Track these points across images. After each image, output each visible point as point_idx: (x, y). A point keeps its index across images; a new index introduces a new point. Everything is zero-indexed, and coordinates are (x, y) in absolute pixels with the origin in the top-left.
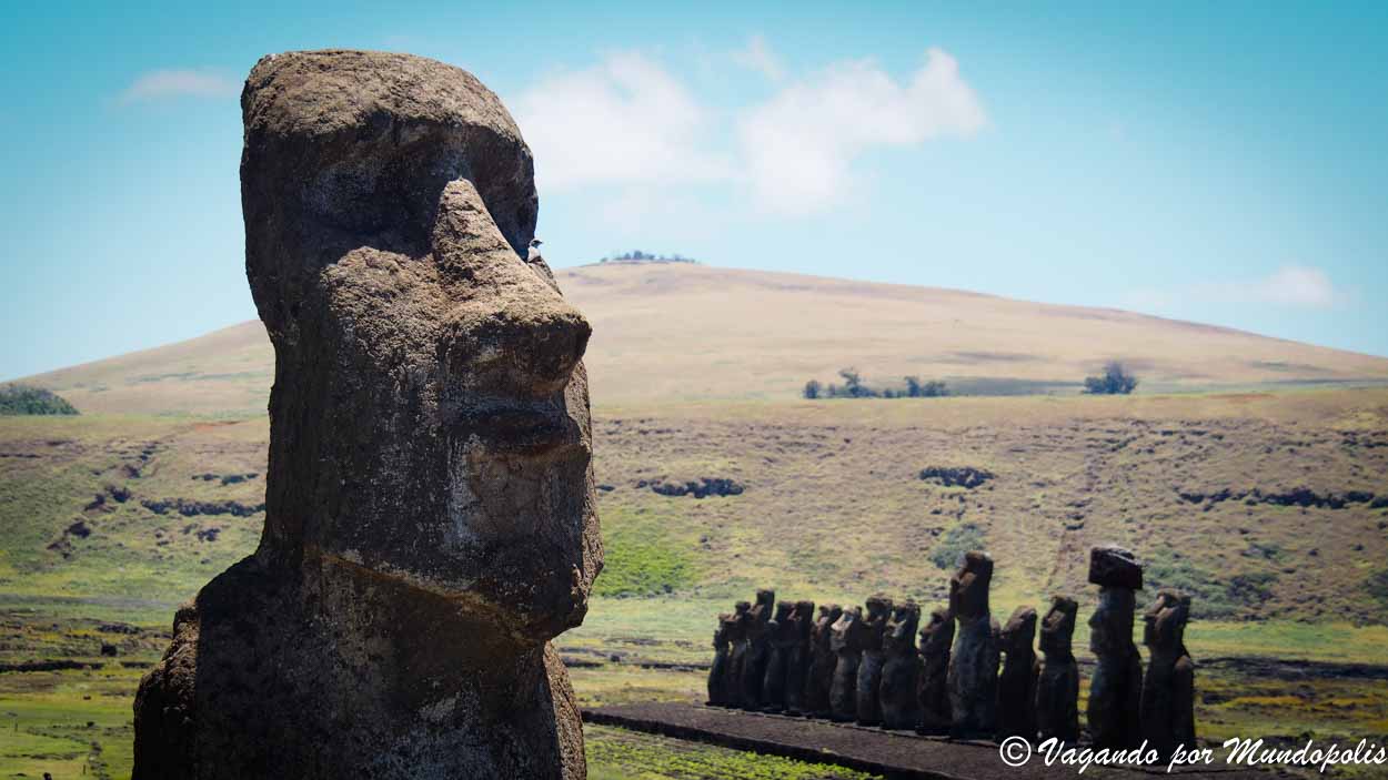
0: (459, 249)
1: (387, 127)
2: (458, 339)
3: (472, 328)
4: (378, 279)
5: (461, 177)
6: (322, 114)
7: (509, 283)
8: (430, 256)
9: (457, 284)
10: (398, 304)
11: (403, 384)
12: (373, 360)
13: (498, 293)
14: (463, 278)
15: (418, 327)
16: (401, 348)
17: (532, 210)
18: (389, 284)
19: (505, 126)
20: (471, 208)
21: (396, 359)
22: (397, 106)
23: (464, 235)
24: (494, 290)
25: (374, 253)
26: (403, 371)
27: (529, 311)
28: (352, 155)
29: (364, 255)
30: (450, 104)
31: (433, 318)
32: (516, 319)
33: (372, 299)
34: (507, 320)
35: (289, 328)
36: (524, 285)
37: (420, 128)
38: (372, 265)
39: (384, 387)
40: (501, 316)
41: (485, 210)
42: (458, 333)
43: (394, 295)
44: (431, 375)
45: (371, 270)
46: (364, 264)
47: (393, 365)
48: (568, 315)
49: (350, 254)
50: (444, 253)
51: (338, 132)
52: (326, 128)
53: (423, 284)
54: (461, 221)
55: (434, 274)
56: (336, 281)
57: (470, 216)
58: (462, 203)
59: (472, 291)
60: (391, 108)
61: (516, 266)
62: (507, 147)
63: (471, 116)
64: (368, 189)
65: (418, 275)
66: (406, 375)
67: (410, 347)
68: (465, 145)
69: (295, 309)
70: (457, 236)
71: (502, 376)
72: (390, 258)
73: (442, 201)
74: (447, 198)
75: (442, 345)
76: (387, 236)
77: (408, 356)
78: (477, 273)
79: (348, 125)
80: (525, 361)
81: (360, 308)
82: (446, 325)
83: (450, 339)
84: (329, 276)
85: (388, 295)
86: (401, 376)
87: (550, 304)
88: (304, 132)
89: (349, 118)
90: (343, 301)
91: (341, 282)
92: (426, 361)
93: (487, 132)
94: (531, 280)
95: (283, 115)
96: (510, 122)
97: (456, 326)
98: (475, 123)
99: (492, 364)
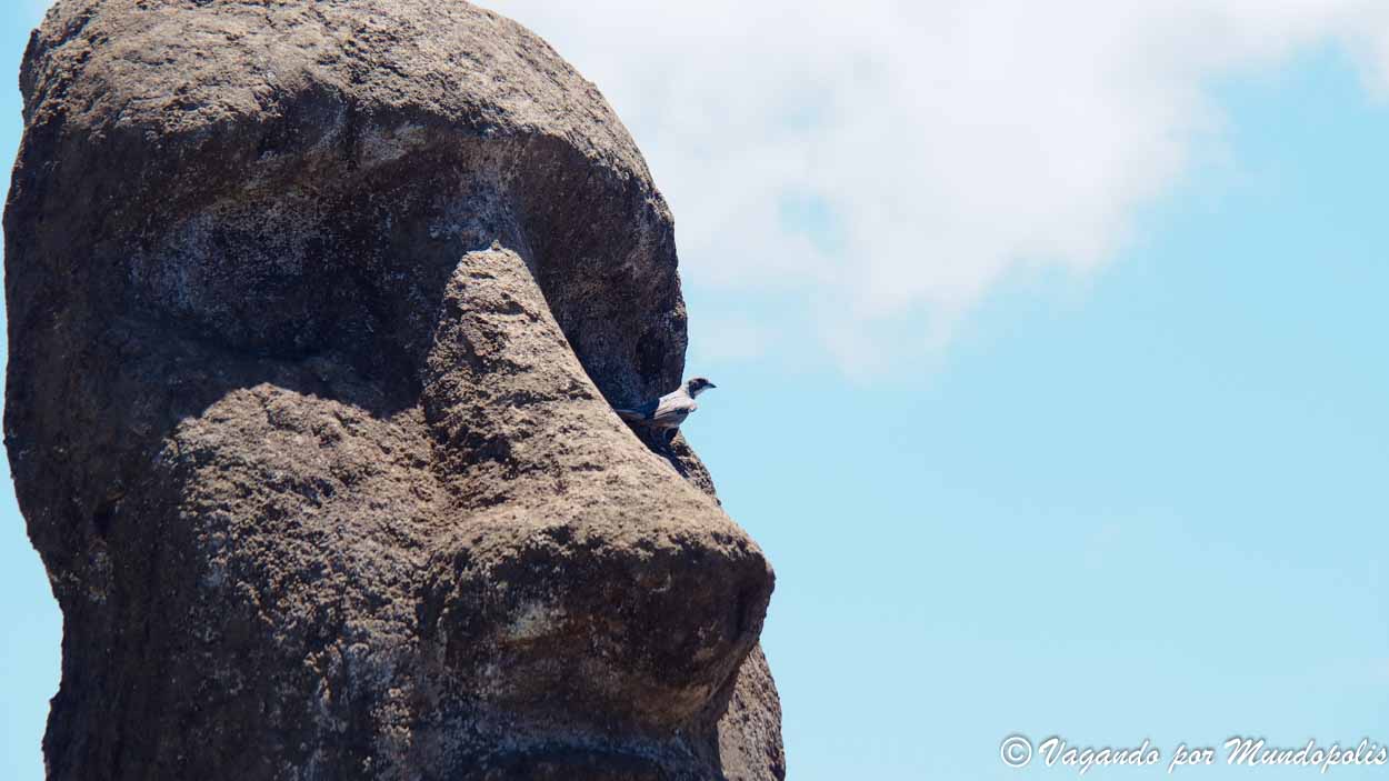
0: (482, 395)
1: (330, 120)
2: (466, 588)
3: (497, 561)
4: (298, 455)
5: (496, 244)
6: (183, 90)
7: (587, 466)
8: (417, 412)
9: (474, 470)
10: (336, 509)
11: (337, 685)
12: (271, 630)
13: (561, 489)
14: (486, 459)
15: (379, 561)
16: (337, 605)
17: (672, 342)
18: (318, 464)
19: (608, 144)
20: (515, 308)
21: (324, 629)
22: (357, 80)
23: (495, 365)
24: (553, 482)
25: (288, 398)
26: (337, 658)
27: (629, 526)
28: (250, 185)
29: (263, 401)
30: (479, 85)
31: (414, 543)
32: (596, 542)
33: (274, 495)
34: (575, 545)
35: (91, 561)
36: (622, 471)
37: (406, 130)
38: (281, 422)
39: (293, 690)
40: (562, 534)
41: (547, 314)
42: (467, 574)
43: (328, 490)
44: (403, 669)
45: (280, 434)
46: (264, 419)
47: (315, 642)
48: (717, 536)
49: (231, 398)
50: (450, 404)
51: (217, 128)
52: (190, 120)
53: (396, 471)
54: (492, 336)
55: (424, 450)
56: (197, 453)
57: (511, 325)
58: (494, 297)
59: (504, 485)
60: (341, 84)
61: (609, 433)
62: (609, 189)
63: (526, 113)
64: (291, 266)
65: (387, 451)
66: (346, 663)
67: (355, 602)
68: (509, 176)
69: (104, 519)
70: (480, 367)
71: (565, 678)
72: (327, 411)
73: (451, 291)
74: (462, 287)
75: (430, 598)
76: (324, 366)
77: (350, 623)
78: (519, 447)
79: (240, 116)
80: (616, 639)
81: (248, 513)
82: (439, 559)
83: (447, 587)
84: (181, 443)
85: (313, 490)
86: (333, 670)
87: (678, 513)
88: (140, 127)
89: (244, 100)
90: (207, 497)
91: (206, 456)
92: (393, 636)
93: (563, 152)
94: (638, 462)
95: (98, 94)
96: (622, 139)
97: (462, 559)
98: (535, 129)
99: (541, 643)
